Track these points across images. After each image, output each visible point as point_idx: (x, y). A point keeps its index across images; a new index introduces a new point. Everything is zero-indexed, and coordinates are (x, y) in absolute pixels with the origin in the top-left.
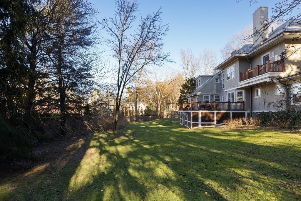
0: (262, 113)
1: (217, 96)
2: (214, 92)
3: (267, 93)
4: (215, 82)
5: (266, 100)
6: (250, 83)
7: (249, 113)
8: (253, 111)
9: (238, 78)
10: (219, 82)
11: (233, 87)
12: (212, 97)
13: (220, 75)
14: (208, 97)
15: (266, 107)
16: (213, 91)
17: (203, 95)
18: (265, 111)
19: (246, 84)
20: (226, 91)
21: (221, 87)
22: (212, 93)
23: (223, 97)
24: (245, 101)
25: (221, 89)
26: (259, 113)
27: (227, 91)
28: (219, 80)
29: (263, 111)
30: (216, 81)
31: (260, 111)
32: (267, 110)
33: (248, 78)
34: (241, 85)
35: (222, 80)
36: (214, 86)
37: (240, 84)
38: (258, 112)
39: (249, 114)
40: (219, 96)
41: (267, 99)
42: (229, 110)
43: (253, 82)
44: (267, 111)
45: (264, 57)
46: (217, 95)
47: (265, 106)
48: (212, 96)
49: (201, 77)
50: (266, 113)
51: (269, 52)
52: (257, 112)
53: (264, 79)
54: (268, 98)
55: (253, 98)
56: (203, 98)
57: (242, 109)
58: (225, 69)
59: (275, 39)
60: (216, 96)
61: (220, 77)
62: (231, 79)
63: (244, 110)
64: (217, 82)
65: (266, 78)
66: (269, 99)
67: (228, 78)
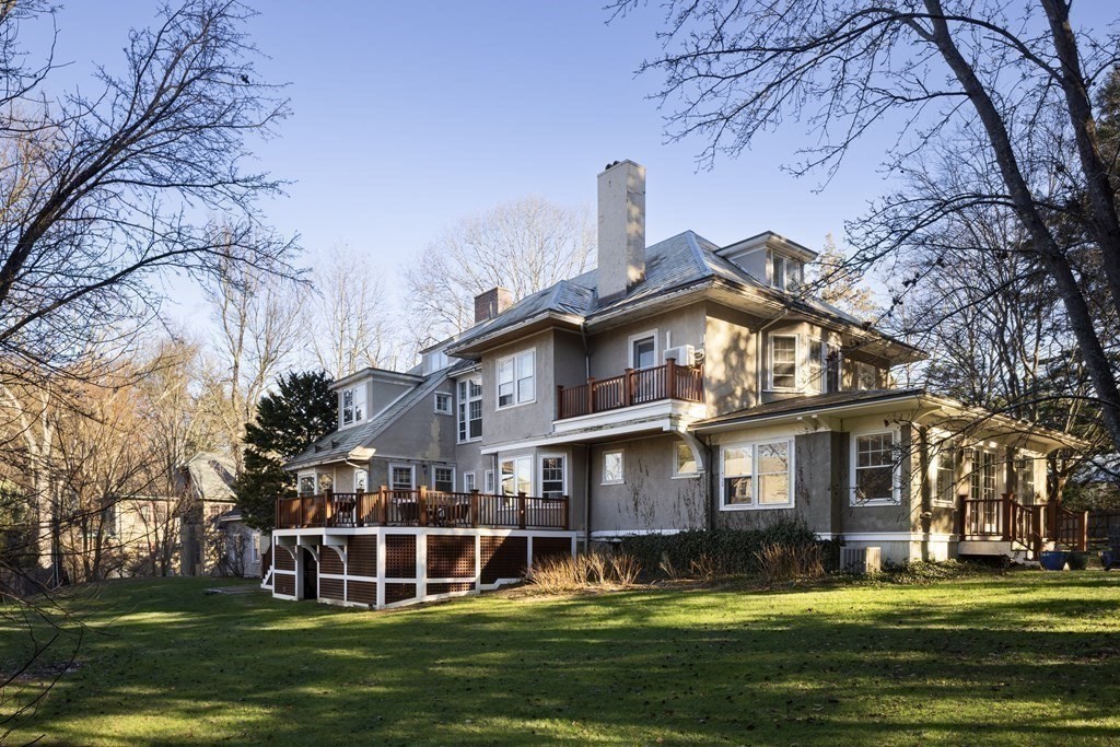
0: (627, 539)
1: (443, 471)
2: (433, 453)
3: (644, 469)
4: (436, 411)
5: (641, 494)
6: (600, 428)
7: (581, 540)
8: (594, 534)
9: (550, 406)
10: (450, 411)
11: (528, 437)
12: (425, 472)
13: (454, 380)
14: (409, 470)
15: (641, 519)
16: (426, 449)
17: (387, 463)
18: (636, 532)
19: (586, 430)
20: (494, 450)
21: (459, 432)
22: (423, 456)
23: (470, 477)
24: (571, 496)
25: (459, 442)
26: (615, 540)
27: (496, 454)
28: (450, 400)
29: (631, 532)
30: (439, 407)
31: (622, 533)
32: (646, 528)
33: (591, 409)
34: (564, 434)
35: (463, 406)
36: (433, 425)
37: (559, 429)
38: (613, 538)
39: (583, 542)
40: (449, 472)
41: (645, 491)
42: (522, 527)
43: (612, 426)
44: (643, 533)
45: (635, 343)
46: (443, 467)
47: (639, 514)
48: (424, 467)
49: (371, 379)
50: (643, 537)
51: (656, 330)
52: (607, 537)
53: (652, 419)
54: (649, 486)
55: (595, 487)
56: (387, 475)
57: (563, 524)
58: (489, 361)
59: (686, 291)
60: (437, 471)
61: (454, 391)
62: (517, 405)
63: (566, 528)
64: (442, 411)
65: (662, 417)
66: (653, 490)
67: (503, 401)
